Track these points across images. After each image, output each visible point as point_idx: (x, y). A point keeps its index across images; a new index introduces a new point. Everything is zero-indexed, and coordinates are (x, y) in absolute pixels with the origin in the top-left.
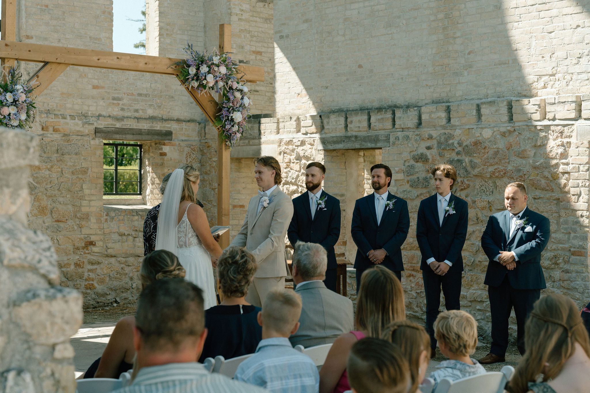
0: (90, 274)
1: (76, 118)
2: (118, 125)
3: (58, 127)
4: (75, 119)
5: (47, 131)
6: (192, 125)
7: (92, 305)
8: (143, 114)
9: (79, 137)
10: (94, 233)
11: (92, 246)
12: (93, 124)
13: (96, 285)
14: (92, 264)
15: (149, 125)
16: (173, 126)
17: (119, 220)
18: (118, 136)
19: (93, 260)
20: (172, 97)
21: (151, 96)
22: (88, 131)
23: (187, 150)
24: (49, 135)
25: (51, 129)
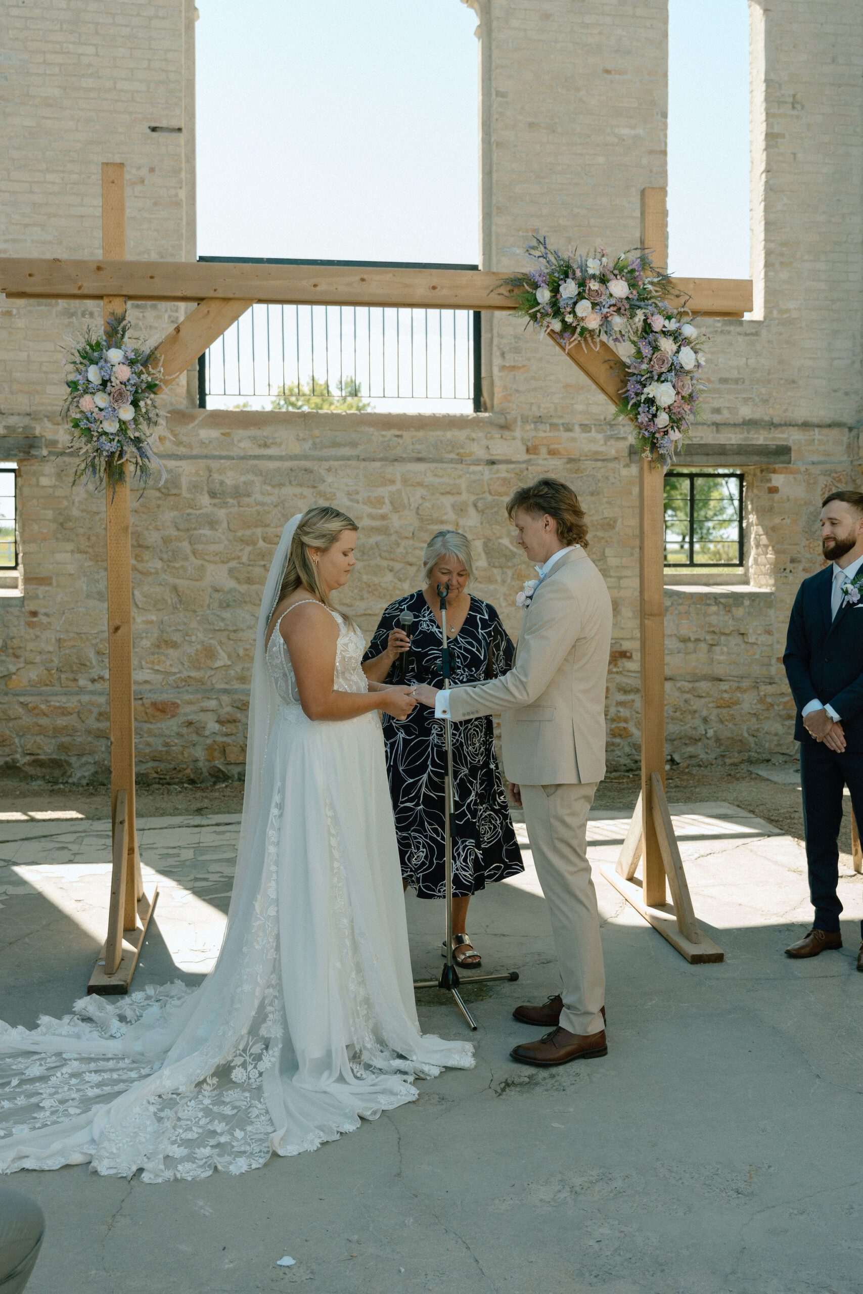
0: (621, 709)
1: (593, 430)
3: (556, 446)
4: (590, 431)
5: (535, 454)
6: (835, 433)
7: (625, 765)
8: (729, 416)
9: (599, 464)
10: (628, 637)
11: (624, 660)
12: (625, 439)
13: (633, 729)
14: (626, 692)
15: (741, 436)
16: (792, 437)
17: (680, 613)
19: (627, 684)
20: (793, 382)
21: (747, 383)
22: (617, 452)
23: (822, 480)
24: (540, 462)
25: (543, 451)
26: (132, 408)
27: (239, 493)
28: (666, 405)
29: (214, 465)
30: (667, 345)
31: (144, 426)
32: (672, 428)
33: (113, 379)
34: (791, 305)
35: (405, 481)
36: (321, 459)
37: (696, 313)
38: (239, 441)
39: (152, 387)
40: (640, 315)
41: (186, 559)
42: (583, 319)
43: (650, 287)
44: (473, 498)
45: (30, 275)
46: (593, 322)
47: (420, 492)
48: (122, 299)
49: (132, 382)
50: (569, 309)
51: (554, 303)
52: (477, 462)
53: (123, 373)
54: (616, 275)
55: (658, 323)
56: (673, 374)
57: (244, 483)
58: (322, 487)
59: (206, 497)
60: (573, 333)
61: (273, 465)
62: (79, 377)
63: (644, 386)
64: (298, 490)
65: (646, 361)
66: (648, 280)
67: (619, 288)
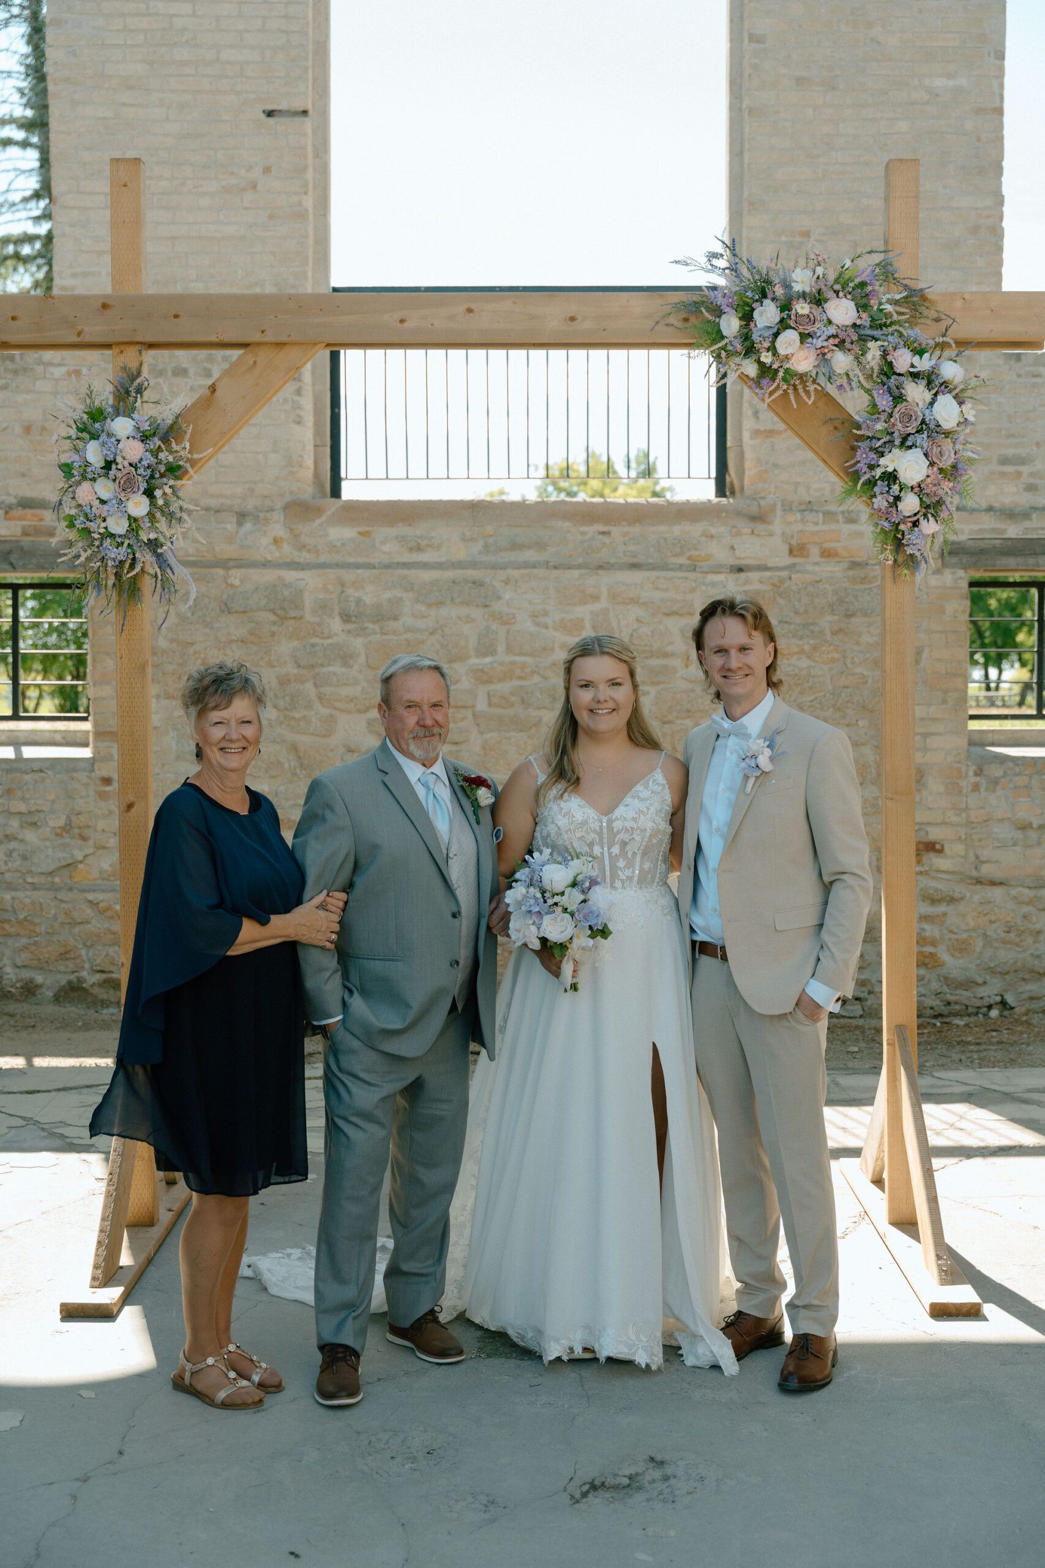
0: (927, 927)
2: (1013, 531)
3: (834, 545)
5: (802, 556)
7: (932, 1008)
10: (939, 821)
11: (932, 855)
13: (944, 956)
14: (934, 902)
17: (1016, 787)
18: (1011, 562)
19: (936, 890)
24: (810, 568)
25: (815, 551)
26: (145, 501)
27: (383, 616)
28: (914, 483)
29: (348, 576)
30: (916, 393)
31: (162, 524)
32: (925, 516)
33: (119, 459)
35: (613, 597)
36: (494, 567)
37: (963, 344)
38: (383, 543)
39: (174, 471)
40: (874, 352)
41: (309, 706)
42: (787, 358)
43: (889, 308)
45: (13, 318)
46: (803, 362)
48: (138, 347)
49: (145, 463)
50: (766, 345)
51: (746, 336)
52: (717, 569)
53: (134, 450)
54: (837, 293)
55: (903, 360)
56: (925, 436)
57: (389, 600)
58: (497, 607)
59: (338, 620)
60: (773, 380)
61: (428, 576)
62: (76, 457)
63: (882, 455)
64: (464, 611)
65: (883, 417)
66: (886, 298)
67: (842, 311)
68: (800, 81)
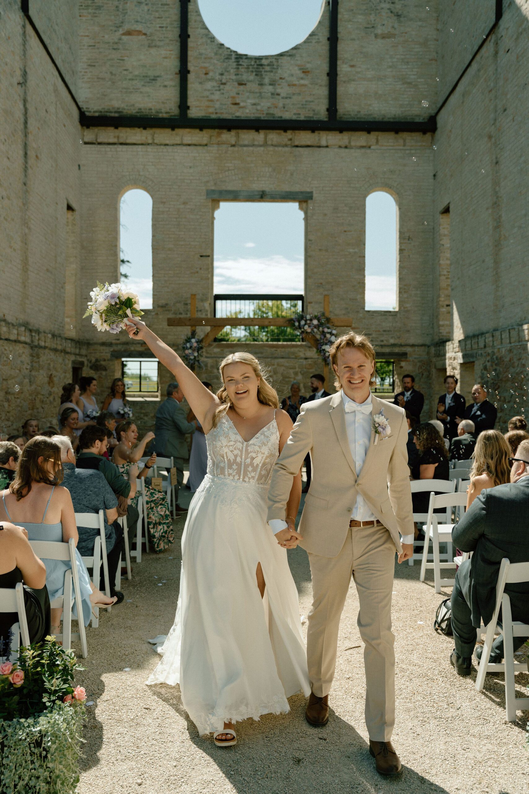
6: (423, 347)
8: (386, 343)
15: (391, 349)
16: (408, 350)
20: (409, 331)
21: (392, 331)
23: (418, 364)
26: (197, 353)
30: (328, 336)
31: (200, 357)
33: (193, 346)
34: (408, 305)
35: (278, 365)
38: (226, 352)
39: (202, 348)
40: (321, 329)
42: (306, 330)
43: (324, 321)
44: (300, 370)
46: (309, 330)
47: (283, 368)
48: (195, 326)
49: (197, 347)
50: (303, 327)
51: (299, 326)
52: (301, 358)
53: (195, 344)
54: (315, 319)
55: (326, 330)
60: (304, 333)
65: (323, 340)
66: (323, 319)
67: (315, 322)
68: (320, 250)
